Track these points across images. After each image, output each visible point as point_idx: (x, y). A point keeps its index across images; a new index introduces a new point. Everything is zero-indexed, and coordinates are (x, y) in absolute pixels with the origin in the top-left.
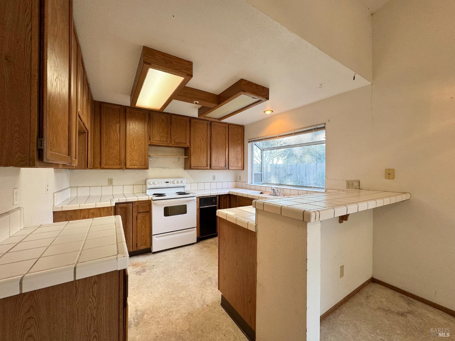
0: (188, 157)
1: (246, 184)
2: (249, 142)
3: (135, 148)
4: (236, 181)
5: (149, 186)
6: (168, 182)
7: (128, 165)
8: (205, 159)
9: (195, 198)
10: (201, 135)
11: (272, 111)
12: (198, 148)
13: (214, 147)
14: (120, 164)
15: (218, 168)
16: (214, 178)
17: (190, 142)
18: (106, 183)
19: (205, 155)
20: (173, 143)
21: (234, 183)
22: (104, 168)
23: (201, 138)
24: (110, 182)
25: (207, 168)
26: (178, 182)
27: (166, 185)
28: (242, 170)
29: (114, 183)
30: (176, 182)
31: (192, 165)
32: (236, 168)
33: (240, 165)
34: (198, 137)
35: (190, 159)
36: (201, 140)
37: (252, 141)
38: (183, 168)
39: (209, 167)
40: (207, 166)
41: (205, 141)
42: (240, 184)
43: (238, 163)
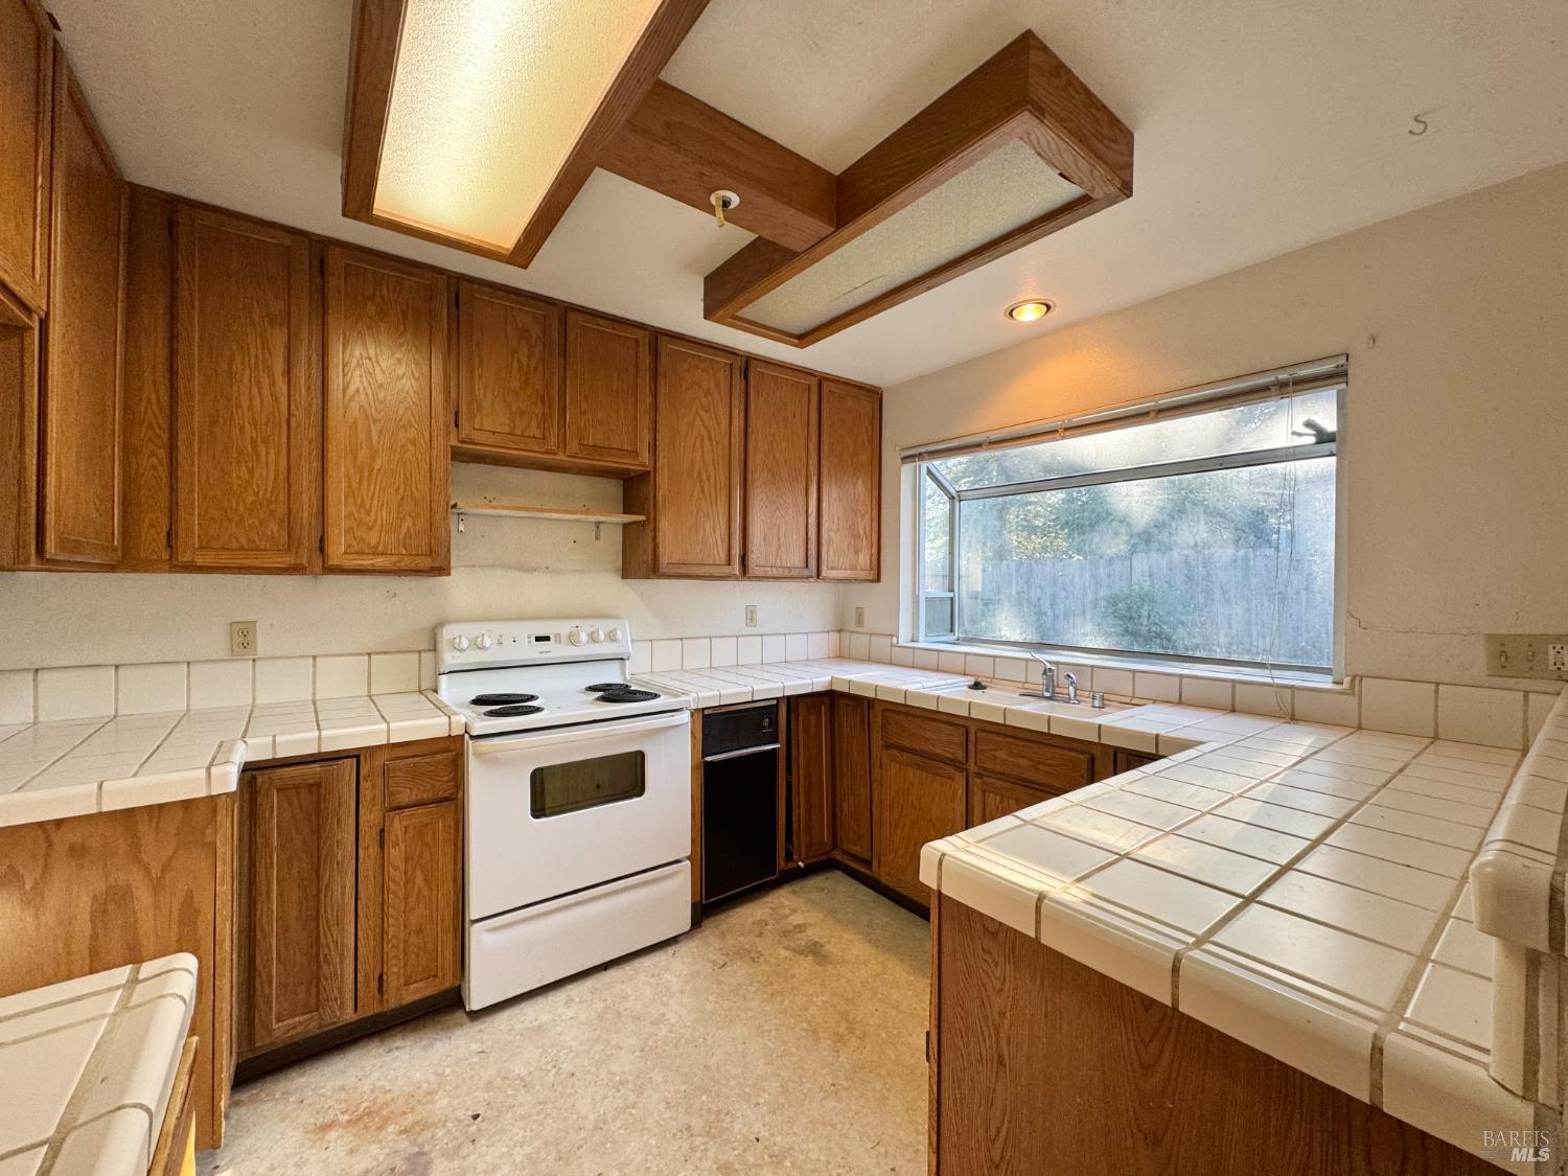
0: (642, 518)
1: (892, 645)
2: (905, 459)
3: (379, 462)
4: (840, 631)
5: (450, 659)
6: (547, 639)
7: (337, 552)
8: (720, 532)
9: (685, 717)
10: (706, 416)
11: (1048, 307)
12: (690, 476)
13: (758, 476)
14: (291, 545)
15: (775, 572)
16: (751, 616)
17: (654, 448)
18: (218, 643)
19: (723, 512)
20: (573, 446)
21: (834, 636)
22: (191, 568)
23: (704, 433)
24: (242, 639)
25: (727, 570)
26: (593, 638)
27: (537, 652)
28: (872, 581)
29: (263, 644)
30: (584, 637)
31: (664, 559)
32: (848, 574)
33: (864, 559)
34: (691, 425)
35: (652, 526)
36: (702, 440)
37: (921, 454)
38: (616, 571)
39: (736, 568)
40: (729, 565)
41: (720, 446)
42: (859, 642)
43: (857, 552)
